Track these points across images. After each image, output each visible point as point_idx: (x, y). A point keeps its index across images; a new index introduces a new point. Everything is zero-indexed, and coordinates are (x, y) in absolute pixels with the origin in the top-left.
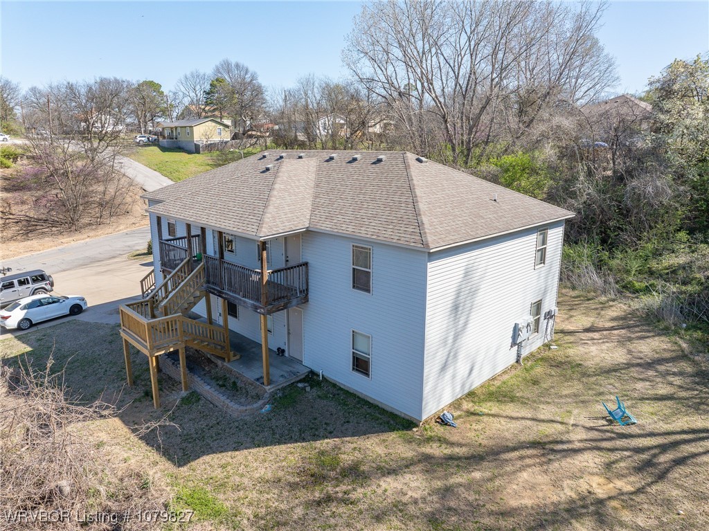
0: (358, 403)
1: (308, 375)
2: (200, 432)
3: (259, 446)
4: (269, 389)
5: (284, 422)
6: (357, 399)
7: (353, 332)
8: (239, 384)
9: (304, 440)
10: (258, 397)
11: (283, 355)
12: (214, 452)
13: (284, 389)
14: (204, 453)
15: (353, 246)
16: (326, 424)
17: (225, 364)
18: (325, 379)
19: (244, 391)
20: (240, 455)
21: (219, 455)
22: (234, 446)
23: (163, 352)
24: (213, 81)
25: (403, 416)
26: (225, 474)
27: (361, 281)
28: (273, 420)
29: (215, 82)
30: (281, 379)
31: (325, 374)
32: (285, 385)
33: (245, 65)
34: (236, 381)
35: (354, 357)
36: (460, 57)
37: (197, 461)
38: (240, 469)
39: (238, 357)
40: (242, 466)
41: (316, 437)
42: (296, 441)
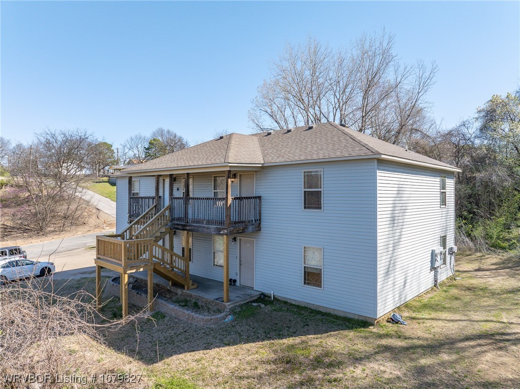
0: (311, 313)
1: (260, 297)
2: (169, 338)
3: (229, 345)
4: (229, 305)
5: (247, 327)
6: (309, 310)
7: (305, 248)
8: (200, 304)
9: (270, 338)
10: (219, 311)
11: (234, 285)
12: (185, 352)
13: (241, 306)
14: (176, 353)
15: (305, 172)
16: (287, 327)
17: (184, 291)
18: (276, 298)
19: (205, 308)
20: (213, 352)
21: (192, 353)
22: (204, 346)
23: (134, 271)
24: (151, 141)
25: (356, 318)
26: (200, 366)
27: (312, 200)
28: (237, 326)
29: (153, 141)
30: (238, 298)
31: (275, 294)
32: (242, 303)
33: (174, 132)
34: (197, 301)
35: (305, 272)
36: (335, 109)
37: (170, 358)
38: (214, 361)
39: (195, 286)
40: (216, 360)
41: (281, 336)
42: (263, 340)
